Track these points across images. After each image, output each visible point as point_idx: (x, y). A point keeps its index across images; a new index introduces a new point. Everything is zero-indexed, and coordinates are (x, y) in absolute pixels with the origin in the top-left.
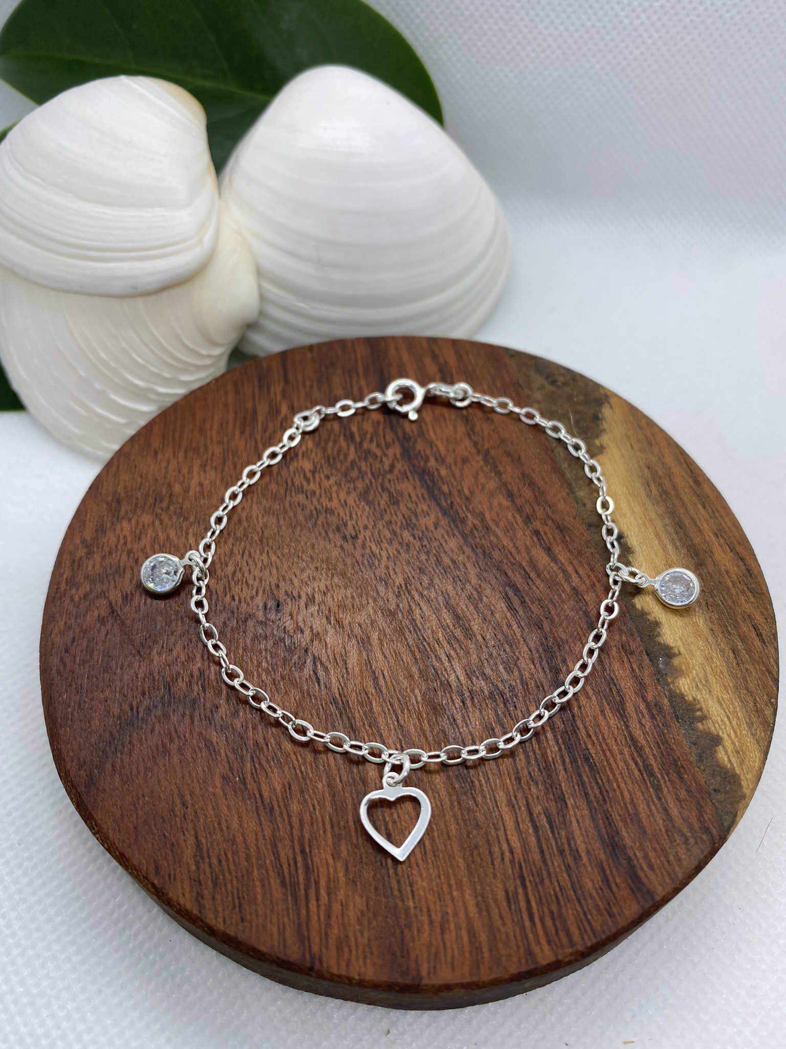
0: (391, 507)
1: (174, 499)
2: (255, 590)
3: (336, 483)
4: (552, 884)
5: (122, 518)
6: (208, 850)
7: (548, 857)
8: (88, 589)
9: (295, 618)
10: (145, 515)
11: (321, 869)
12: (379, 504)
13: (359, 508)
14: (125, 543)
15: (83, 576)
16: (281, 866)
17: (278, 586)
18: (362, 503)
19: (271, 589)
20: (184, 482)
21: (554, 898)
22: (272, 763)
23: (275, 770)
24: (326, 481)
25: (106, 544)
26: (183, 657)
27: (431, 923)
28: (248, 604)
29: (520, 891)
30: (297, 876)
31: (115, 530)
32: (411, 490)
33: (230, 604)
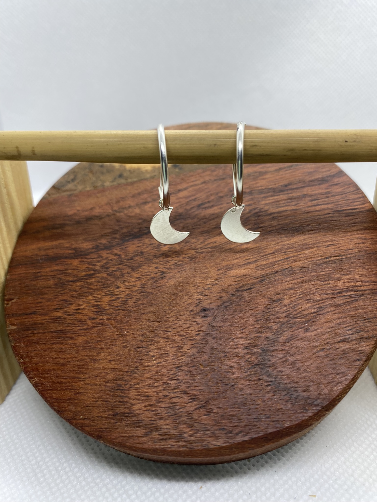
0: (145, 255)
1: (119, 377)
2: (193, 323)
3: (123, 283)
4: (340, 201)
5: (130, 410)
6: (345, 336)
7: (330, 202)
8: (185, 426)
9: (213, 301)
10: (130, 396)
11: (347, 285)
12: (141, 261)
13: (143, 271)
14: (151, 405)
15: (175, 431)
16: (348, 302)
17: (191, 311)
18: (140, 269)
19: (193, 314)
20: (107, 372)
21: (346, 201)
22: (297, 308)
23: (300, 307)
24: (120, 288)
25: (150, 419)
26: (236, 360)
27: (363, 243)
28: (202, 326)
29: (345, 212)
30: (351, 295)
31: (139, 414)
32: (134, 246)
33: (202, 336)
